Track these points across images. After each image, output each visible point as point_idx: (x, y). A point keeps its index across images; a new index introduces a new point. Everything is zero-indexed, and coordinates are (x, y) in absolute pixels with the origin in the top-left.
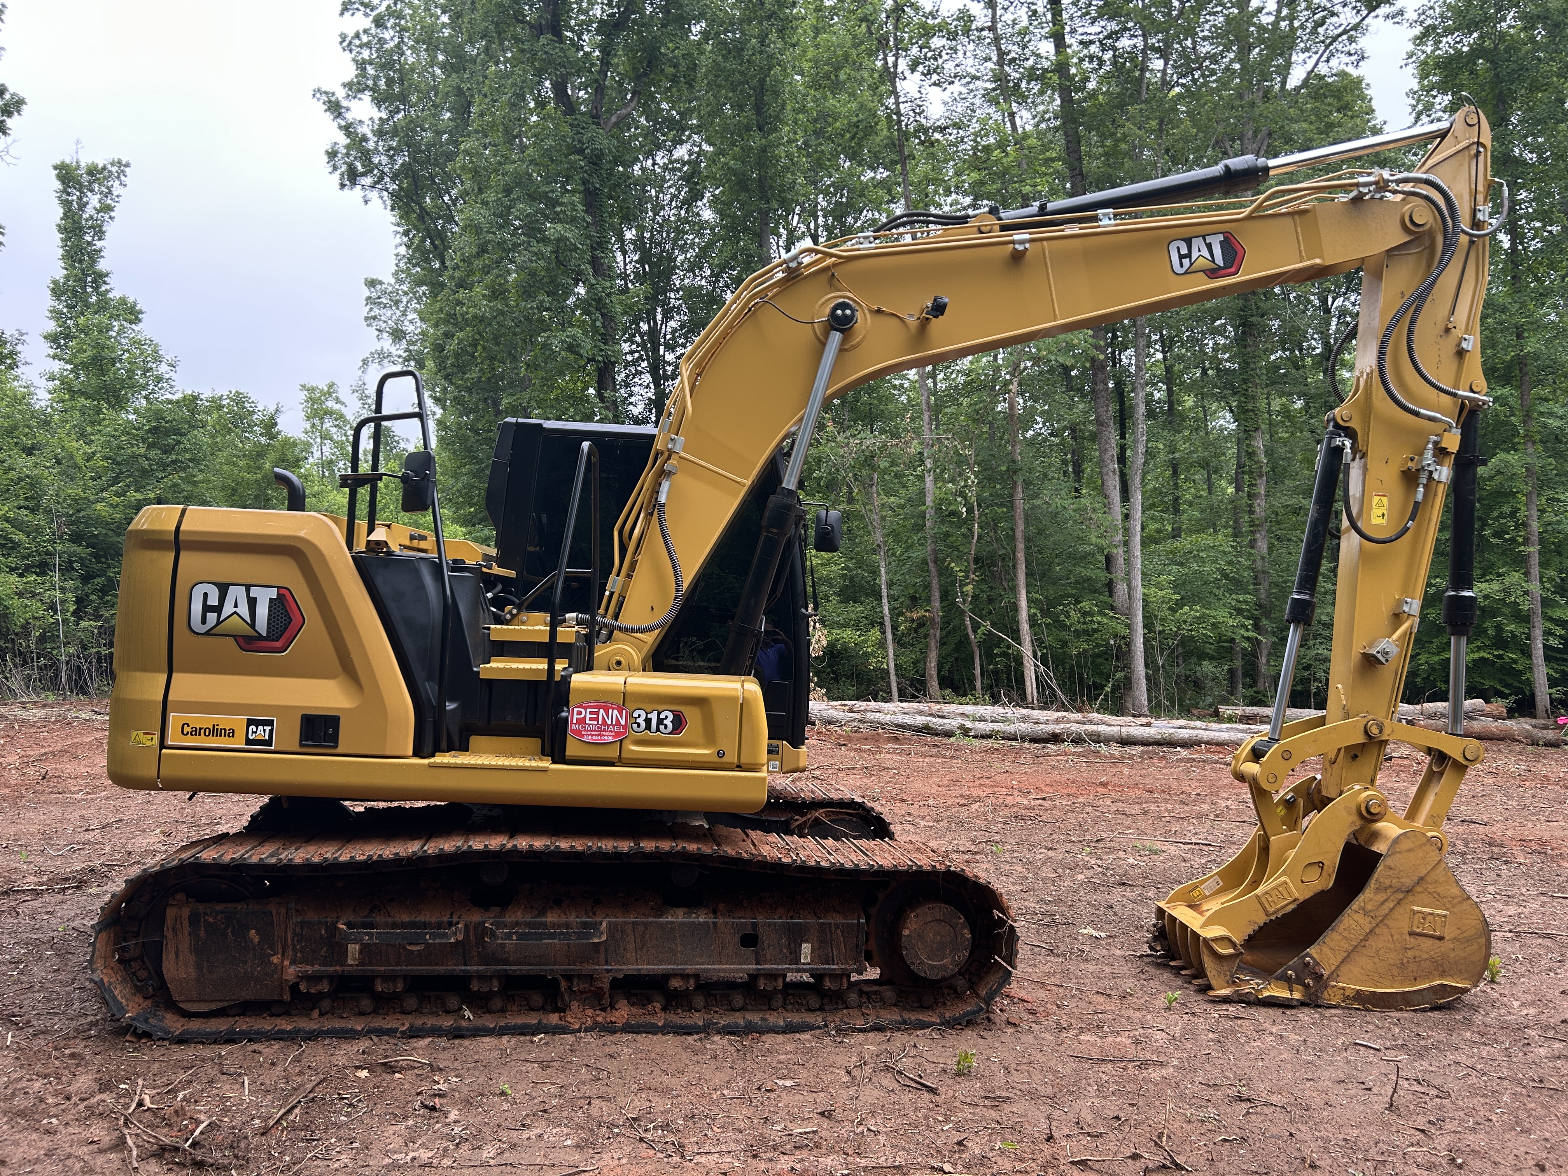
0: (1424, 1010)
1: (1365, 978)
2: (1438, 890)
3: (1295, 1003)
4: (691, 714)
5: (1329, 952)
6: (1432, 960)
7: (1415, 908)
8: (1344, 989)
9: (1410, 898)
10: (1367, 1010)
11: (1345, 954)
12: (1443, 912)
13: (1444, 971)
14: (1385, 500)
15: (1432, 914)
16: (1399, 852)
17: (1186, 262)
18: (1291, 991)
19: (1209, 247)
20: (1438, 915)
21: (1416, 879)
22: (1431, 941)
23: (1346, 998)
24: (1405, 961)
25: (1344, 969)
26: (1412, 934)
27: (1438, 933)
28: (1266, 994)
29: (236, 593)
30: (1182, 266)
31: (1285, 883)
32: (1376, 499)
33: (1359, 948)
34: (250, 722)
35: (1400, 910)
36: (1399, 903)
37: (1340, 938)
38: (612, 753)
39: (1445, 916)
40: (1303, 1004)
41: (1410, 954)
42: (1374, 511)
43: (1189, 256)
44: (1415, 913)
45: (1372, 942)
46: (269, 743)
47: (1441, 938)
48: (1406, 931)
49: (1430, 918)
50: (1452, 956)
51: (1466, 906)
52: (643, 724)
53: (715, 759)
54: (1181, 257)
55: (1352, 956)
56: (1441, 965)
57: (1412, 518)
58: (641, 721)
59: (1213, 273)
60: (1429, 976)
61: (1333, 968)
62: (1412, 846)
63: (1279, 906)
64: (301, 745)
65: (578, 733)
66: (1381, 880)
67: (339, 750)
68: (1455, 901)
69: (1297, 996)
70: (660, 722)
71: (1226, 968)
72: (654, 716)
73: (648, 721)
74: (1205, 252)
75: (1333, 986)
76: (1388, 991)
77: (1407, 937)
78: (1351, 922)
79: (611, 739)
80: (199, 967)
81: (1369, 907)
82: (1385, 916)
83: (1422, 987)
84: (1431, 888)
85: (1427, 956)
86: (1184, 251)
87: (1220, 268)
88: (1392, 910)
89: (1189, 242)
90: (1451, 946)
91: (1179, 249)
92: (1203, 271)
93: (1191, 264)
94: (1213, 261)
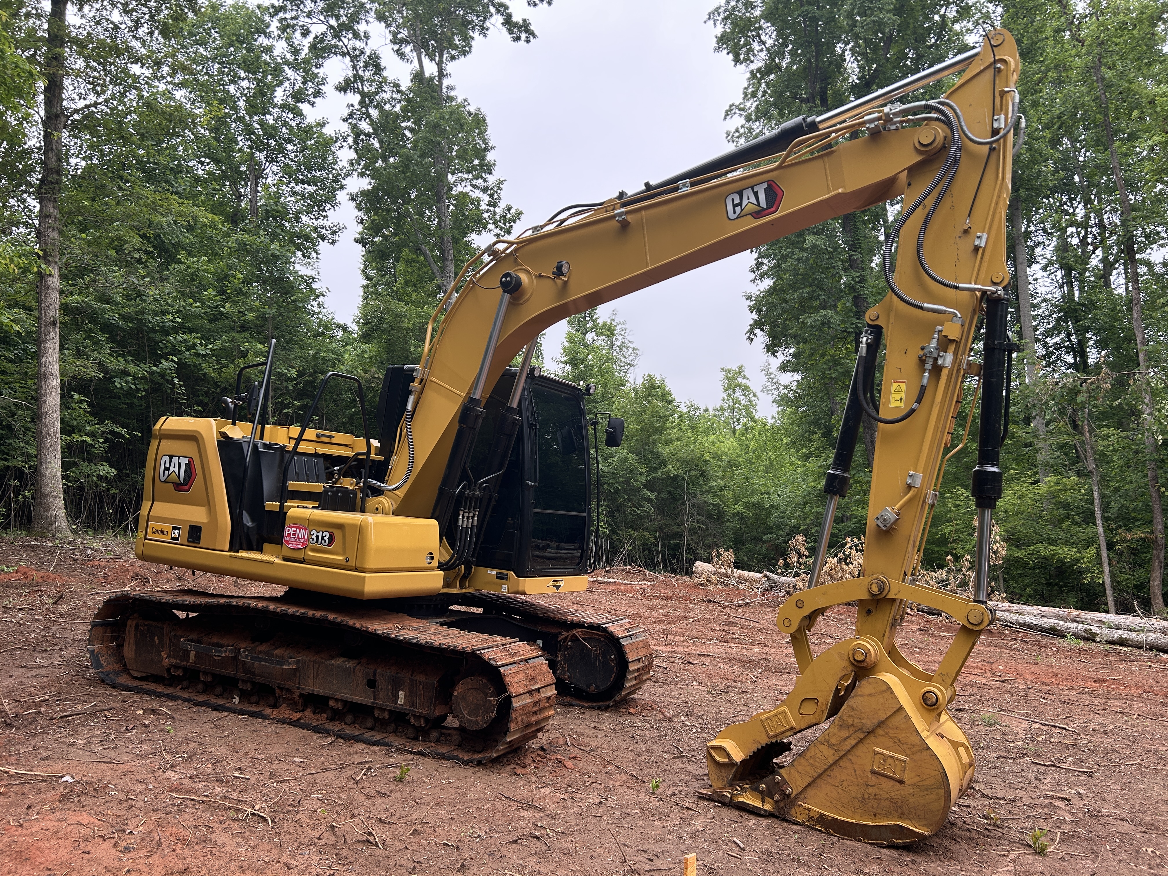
0: (881, 846)
1: (829, 804)
2: (900, 736)
3: (762, 812)
4: (337, 534)
5: (796, 775)
6: (891, 799)
7: (876, 749)
8: (809, 810)
9: (872, 739)
10: (829, 834)
11: (811, 779)
12: (903, 757)
13: (903, 814)
14: (903, 386)
15: (892, 757)
16: (860, 695)
17: (738, 209)
18: (763, 802)
19: (756, 194)
20: (898, 759)
21: (876, 721)
22: (891, 783)
23: (810, 819)
24: (866, 796)
25: (811, 792)
26: (873, 772)
27: (897, 776)
28: (741, 799)
29: (175, 459)
30: (735, 212)
31: (784, 712)
32: (895, 386)
33: (825, 777)
34: (174, 528)
35: (862, 748)
36: (861, 741)
37: (806, 763)
38: (300, 555)
39: (905, 761)
40: (770, 815)
41: (871, 790)
42: (893, 396)
43: (740, 204)
44: (877, 753)
45: (836, 772)
46: (177, 539)
47: (901, 782)
48: (868, 768)
49: (890, 760)
50: (911, 800)
51: (925, 753)
52: (315, 539)
53: (344, 563)
54: (735, 206)
55: (818, 781)
56: (901, 807)
57: (919, 400)
58: (314, 537)
59: (758, 214)
60: (887, 815)
61: (800, 789)
62: (873, 691)
63: (778, 731)
64: (188, 541)
65: (287, 542)
66: (845, 718)
67: (200, 545)
68: (915, 749)
69: (768, 807)
70: (323, 538)
71: (724, 774)
72: (320, 534)
73: (317, 537)
74: (753, 200)
75: (801, 806)
76: (849, 820)
77: (869, 775)
78: (817, 751)
79: (300, 547)
80: (136, 653)
81: (833, 741)
82: (848, 751)
83: (881, 824)
84: (892, 733)
85: (887, 796)
86: (737, 201)
87: (764, 209)
88: (854, 747)
89: (740, 194)
90: (911, 791)
91: (733, 200)
92: (750, 214)
93: (742, 210)
94: (759, 205)
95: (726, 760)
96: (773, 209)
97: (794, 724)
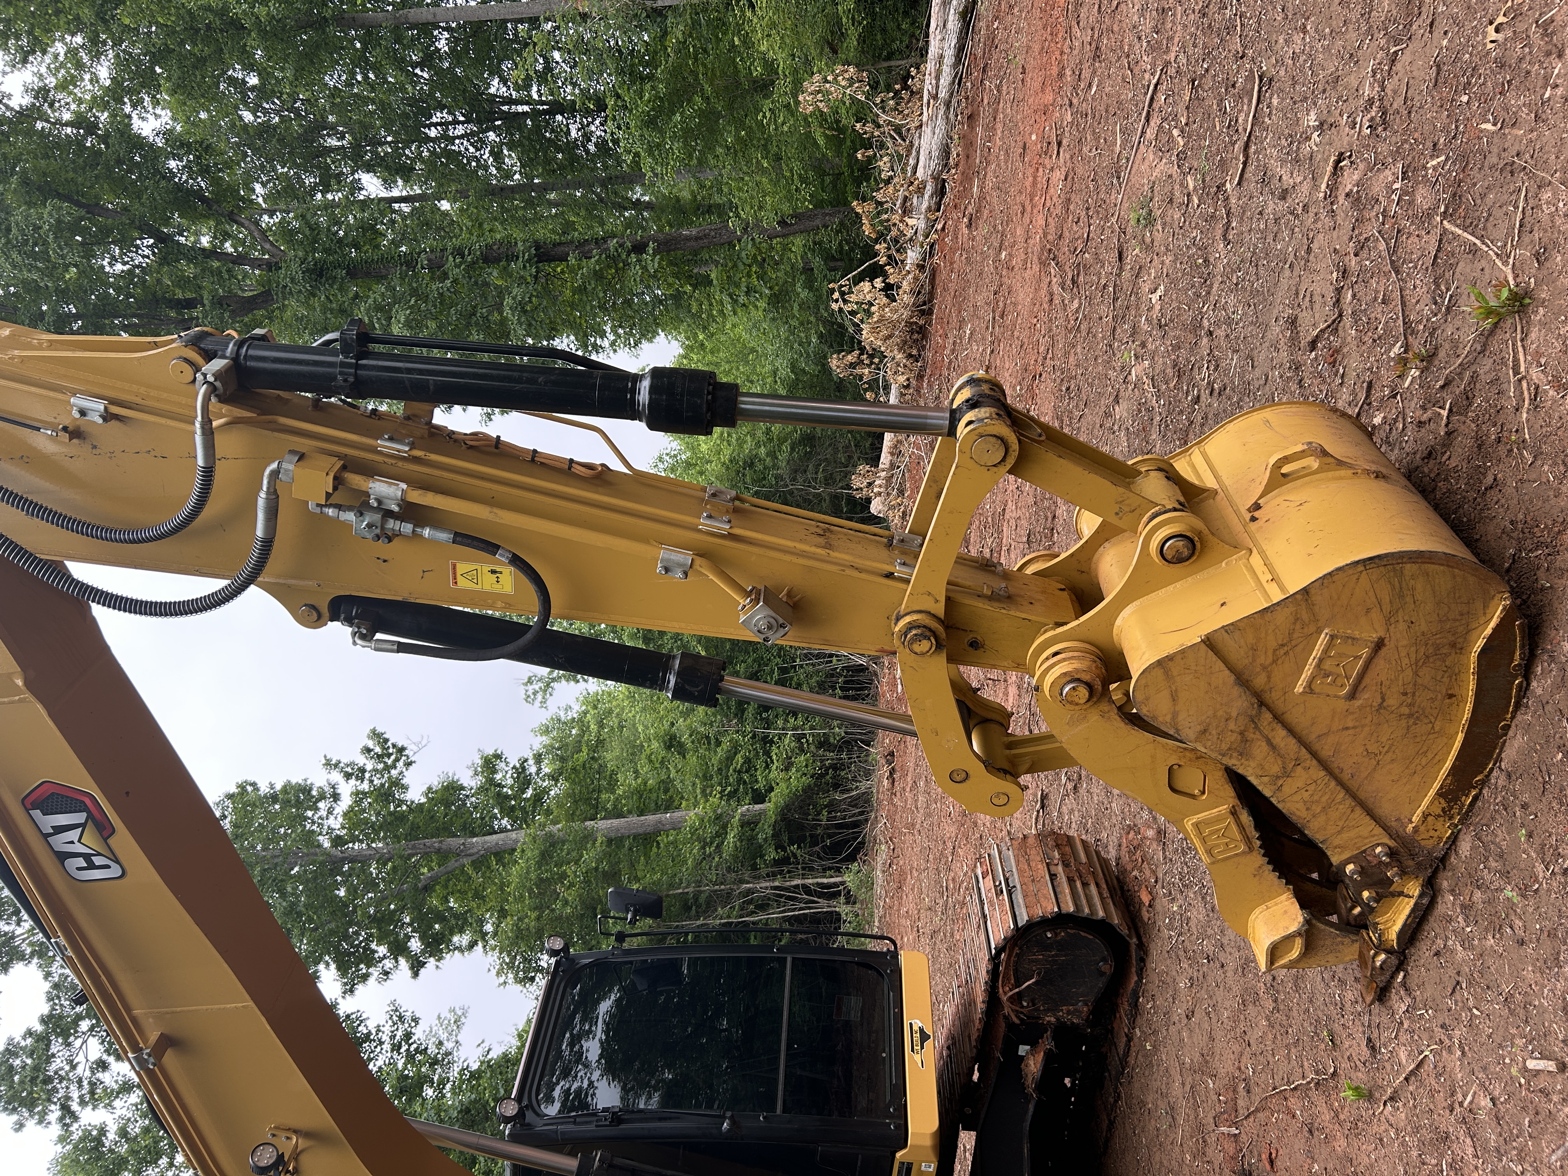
0: (1524, 690)
1: (1417, 779)
2: (1274, 645)
3: (1425, 901)
5: (1345, 836)
6: (1416, 667)
7: (1299, 689)
8: (1425, 816)
9: (1274, 697)
10: (1484, 782)
11: (1358, 811)
12: (1322, 641)
13: (1453, 645)
14: (462, 568)
15: (1321, 660)
16: (1175, 715)
17: (98, 861)
18: (1401, 894)
19: (60, 830)
20: (1326, 651)
21: (1236, 691)
22: (1380, 663)
23: (1446, 813)
24: (1405, 710)
25: (1386, 809)
26: (1352, 695)
27: (1365, 652)
28: (1393, 935)
30: (107, 867)
31: (1196, 825)
32: (462, 582)
33: (1353, 785)
35: (1297, 717)
36: (1278, 718)
37: (1322, 819)
39: (1333, 637)
40: (1431, 889)
41: (1392, 701)
42: (487, 587)
43: (87, 857)
44: (1310, 687)
45: (1345, 764)
47: (1379, 645)
48: (1342, 705)
49: (1327, 665)
50: (1424, 627)
51: (1318, 598)
54: (91, 866)
55: (1362, 795)
56: (1438, 648)
57: (491, 548)
59: (104, 830)
60: (1455, 674)
61: (1379, 830)
62: (1165, 694)
63: (1238, 836)
66: (1224, 747)
68: (1305, 616)
69: (1414, 888)
74: (74, 835)
75: (1416, 830)
76: (1457, 745)
77: (1357, 703)
78: (1297, 798)
81: (1276, 769)
82: (1302, 742)
83: (1472, 685)
84: (1263, 659)
85: (1409, 673)
86: (80, 862)
87: (90, 818)
88: (1291, 731)
89: (63, 857)
90: (1402, 626)
91: (79, 869)
92: (105, 840)
93: (99, 854)
94: (83, 826)
95: (1299, 943)
96: (88, 801)
97: (1224, 808)
